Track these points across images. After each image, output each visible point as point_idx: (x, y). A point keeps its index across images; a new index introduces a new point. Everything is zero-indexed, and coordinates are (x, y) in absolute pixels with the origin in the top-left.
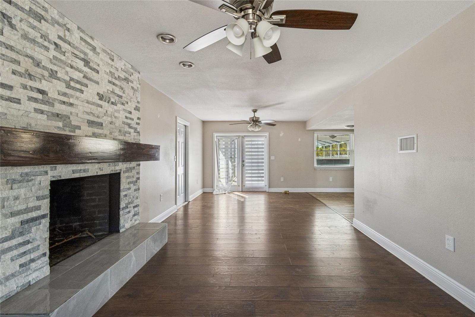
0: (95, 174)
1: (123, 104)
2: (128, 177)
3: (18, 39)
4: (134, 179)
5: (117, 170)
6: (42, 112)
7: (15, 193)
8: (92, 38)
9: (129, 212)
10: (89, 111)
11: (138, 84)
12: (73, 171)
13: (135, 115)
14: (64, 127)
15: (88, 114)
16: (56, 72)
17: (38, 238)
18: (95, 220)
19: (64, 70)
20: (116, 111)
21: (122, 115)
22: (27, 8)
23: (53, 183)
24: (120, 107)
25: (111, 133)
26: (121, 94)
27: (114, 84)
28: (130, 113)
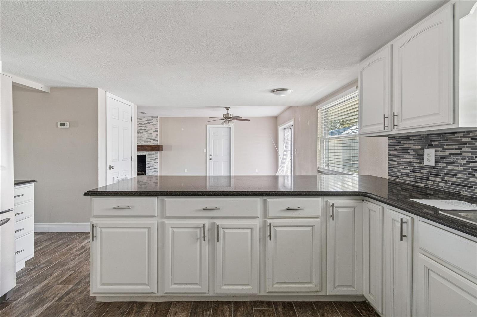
1: (147, 132)
2: (149, 157)
4: (154, 158)
9: (151, 170)
13: (154, 134)
20: (143, 135)
21: (146, 136)
24: (144, 133)
25: (140, 143)
26: (145, 129)
27: (142, 127)
28: (151, 134)
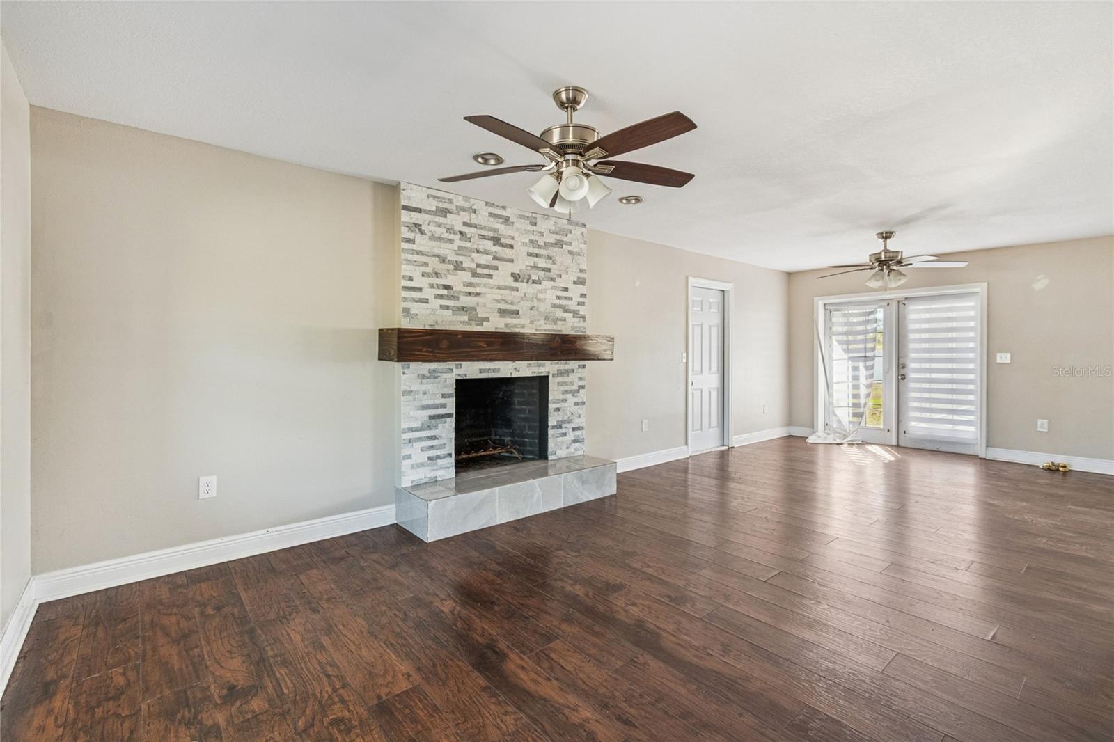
0: (509, 376)
1: (553, 279)
2: (560, 384)
3: (427, 242)
4: (575, 387)
5: (542, 372)
6: (447, 308)
7: (424, 387)
8: (504, 208)
9: (564, 435)
10: (499, 297)
11: (582, 243)
12: (480, 370)
13: (575, 291)
14: (469, 320)
15: (498, 301)
16: (462, 262)
17: (444, 436)
18: (524, 438)
19: (469, 258)
20: (540, 291)
21: (550, 296)
22: (434, 209)
23: (458, 382)
24: (546, 284)
25: (532, 323)
26: (549, 266)
27: (537, 255)
28: (566, 289)
